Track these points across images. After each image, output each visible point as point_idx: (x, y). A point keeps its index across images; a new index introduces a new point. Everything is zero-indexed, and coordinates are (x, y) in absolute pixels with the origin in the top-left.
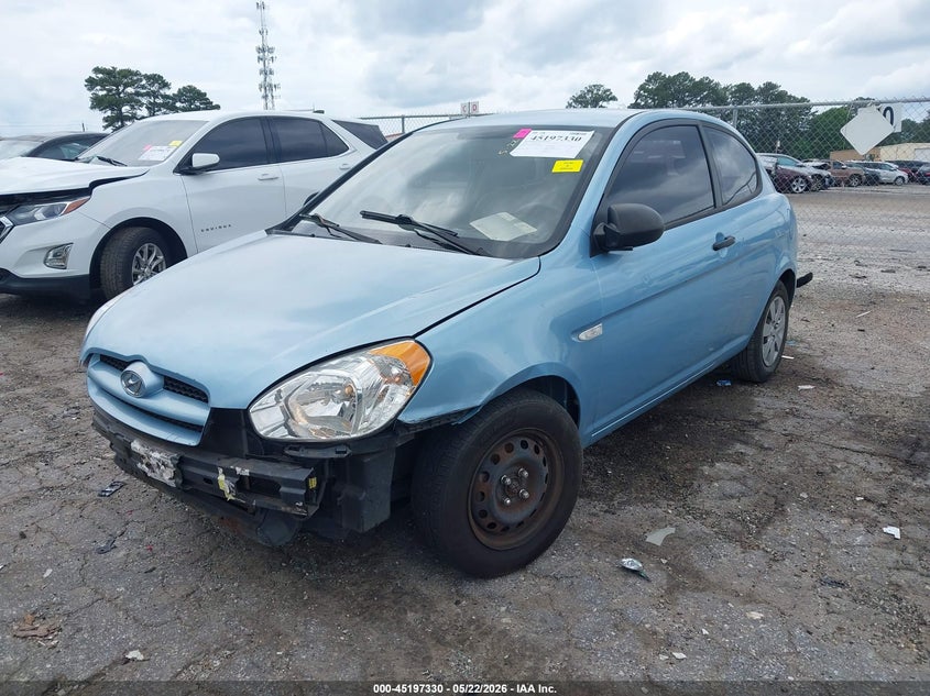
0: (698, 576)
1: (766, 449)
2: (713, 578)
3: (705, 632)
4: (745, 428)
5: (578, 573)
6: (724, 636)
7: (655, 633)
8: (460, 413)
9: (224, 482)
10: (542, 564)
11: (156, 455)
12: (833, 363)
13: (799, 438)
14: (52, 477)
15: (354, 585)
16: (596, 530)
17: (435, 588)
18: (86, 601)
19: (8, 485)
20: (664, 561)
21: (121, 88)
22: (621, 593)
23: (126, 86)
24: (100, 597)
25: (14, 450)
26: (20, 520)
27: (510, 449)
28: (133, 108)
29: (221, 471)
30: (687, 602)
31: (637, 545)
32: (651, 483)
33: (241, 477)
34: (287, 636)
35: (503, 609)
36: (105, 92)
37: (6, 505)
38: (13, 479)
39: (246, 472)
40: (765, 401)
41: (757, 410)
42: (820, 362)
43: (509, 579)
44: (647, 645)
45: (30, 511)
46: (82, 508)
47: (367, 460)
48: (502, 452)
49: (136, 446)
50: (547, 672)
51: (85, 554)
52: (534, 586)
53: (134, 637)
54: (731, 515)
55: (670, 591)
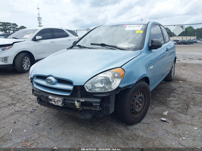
0: (178, 121)
1: (179, 94)
2: (182, 121)
3: (187, 133)
4: (173, 90)
5: (152, 122)
6: (191, 133)
7: (176, 134)
8: (130, 85)
9: (77, 104)
10: (143, 121)
11: (57, 99)
12: (183, 77)
13: (184, 92)
14: (17, 109)
15: (102, 128)
16: (151, 113)
17: (121, 128)
18: (37, 137)
19: (6, 111)
20: (170, 118)
21: (7, 26)
22: (164, 126)
23: (8, 26)
24: (40, 135)
25: (5, 104)
26: (13, 119)
27: (138, 94)
28: (9, 31)
29: (76, 101)
30: (179, 127)
31: (162, 115)
32: (158, 103)
33: (82, 102)
34: (91, 141)
35: (139, 131)
36: (3, 28)
37: (7, 116)
38: (7, 110)
39: (83, 101)
40: (173, 85)
41: (173, 87)
42: (181, 77)
43: (138, 124)
44: (176, 137)
45: (14, 117)
46: (27, 115)
47: (111, 97)
48: (136, 95)
49: (50, 97)
50: (156, 144)
51: (33, 126)
52: (144, 126)
53: (54, 144)
54: (178, 108)
55: (174, 125)
